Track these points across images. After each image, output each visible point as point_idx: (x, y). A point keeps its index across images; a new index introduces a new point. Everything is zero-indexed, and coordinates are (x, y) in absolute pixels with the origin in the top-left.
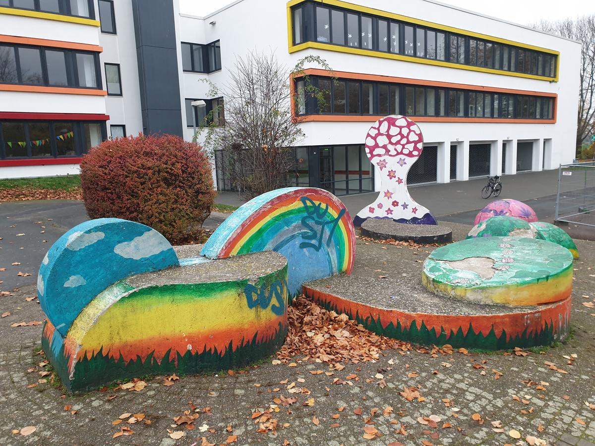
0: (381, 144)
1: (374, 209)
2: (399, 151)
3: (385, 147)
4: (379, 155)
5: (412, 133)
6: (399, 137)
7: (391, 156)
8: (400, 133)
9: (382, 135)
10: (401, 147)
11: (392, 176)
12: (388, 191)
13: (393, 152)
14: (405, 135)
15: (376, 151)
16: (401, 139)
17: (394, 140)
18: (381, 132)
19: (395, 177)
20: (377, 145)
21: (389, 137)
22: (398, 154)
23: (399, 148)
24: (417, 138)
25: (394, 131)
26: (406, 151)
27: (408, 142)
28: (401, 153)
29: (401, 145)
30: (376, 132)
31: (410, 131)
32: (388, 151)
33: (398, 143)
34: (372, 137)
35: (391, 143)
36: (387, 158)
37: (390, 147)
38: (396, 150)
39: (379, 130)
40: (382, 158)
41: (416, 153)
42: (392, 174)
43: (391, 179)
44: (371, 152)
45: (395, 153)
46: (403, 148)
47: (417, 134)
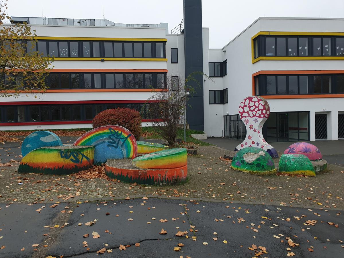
0: (246, 111)
1: (243, 145)
2: (254, 115)
3: (247, 112)
4: (245, 117)
5: (260, 105)
6: (254, 107)
7: (250, 117)
8: (255, 105)
9: (246, 106)
10: (255, 112)
11: (252, 128)
12: (250, 136)
13: (251, 115)
14: (257, 106)
15: (244, 115)
16: (255, 108)
17: (252, 109)
18: (246, 105)
19: (253, 128)
20: (244, 112)
21: (250, 107)
22: (254, 116)
23: (254, 113)
24: (262, 108)
25: (252, 104)
26: (257, 115)
27: (259, 110)
28: (255, 116)
29: (255, 111)
30: (244, 105)
31: (259, 104)
32: (249, 115)
33: (254, 110)
34: (242, 108)
35: (250, 110)
36: (248, 118)
37: (250, 112)
38: (253, 114)
39: (245, 104)
40: (246, 118)
41: (262, 116)
42: (251, 127)
43: (251, 129)
44: (241, 115)
45: (253, 116)
46: (256, 113)
47: (262, 106)
